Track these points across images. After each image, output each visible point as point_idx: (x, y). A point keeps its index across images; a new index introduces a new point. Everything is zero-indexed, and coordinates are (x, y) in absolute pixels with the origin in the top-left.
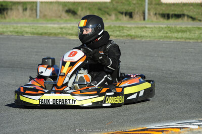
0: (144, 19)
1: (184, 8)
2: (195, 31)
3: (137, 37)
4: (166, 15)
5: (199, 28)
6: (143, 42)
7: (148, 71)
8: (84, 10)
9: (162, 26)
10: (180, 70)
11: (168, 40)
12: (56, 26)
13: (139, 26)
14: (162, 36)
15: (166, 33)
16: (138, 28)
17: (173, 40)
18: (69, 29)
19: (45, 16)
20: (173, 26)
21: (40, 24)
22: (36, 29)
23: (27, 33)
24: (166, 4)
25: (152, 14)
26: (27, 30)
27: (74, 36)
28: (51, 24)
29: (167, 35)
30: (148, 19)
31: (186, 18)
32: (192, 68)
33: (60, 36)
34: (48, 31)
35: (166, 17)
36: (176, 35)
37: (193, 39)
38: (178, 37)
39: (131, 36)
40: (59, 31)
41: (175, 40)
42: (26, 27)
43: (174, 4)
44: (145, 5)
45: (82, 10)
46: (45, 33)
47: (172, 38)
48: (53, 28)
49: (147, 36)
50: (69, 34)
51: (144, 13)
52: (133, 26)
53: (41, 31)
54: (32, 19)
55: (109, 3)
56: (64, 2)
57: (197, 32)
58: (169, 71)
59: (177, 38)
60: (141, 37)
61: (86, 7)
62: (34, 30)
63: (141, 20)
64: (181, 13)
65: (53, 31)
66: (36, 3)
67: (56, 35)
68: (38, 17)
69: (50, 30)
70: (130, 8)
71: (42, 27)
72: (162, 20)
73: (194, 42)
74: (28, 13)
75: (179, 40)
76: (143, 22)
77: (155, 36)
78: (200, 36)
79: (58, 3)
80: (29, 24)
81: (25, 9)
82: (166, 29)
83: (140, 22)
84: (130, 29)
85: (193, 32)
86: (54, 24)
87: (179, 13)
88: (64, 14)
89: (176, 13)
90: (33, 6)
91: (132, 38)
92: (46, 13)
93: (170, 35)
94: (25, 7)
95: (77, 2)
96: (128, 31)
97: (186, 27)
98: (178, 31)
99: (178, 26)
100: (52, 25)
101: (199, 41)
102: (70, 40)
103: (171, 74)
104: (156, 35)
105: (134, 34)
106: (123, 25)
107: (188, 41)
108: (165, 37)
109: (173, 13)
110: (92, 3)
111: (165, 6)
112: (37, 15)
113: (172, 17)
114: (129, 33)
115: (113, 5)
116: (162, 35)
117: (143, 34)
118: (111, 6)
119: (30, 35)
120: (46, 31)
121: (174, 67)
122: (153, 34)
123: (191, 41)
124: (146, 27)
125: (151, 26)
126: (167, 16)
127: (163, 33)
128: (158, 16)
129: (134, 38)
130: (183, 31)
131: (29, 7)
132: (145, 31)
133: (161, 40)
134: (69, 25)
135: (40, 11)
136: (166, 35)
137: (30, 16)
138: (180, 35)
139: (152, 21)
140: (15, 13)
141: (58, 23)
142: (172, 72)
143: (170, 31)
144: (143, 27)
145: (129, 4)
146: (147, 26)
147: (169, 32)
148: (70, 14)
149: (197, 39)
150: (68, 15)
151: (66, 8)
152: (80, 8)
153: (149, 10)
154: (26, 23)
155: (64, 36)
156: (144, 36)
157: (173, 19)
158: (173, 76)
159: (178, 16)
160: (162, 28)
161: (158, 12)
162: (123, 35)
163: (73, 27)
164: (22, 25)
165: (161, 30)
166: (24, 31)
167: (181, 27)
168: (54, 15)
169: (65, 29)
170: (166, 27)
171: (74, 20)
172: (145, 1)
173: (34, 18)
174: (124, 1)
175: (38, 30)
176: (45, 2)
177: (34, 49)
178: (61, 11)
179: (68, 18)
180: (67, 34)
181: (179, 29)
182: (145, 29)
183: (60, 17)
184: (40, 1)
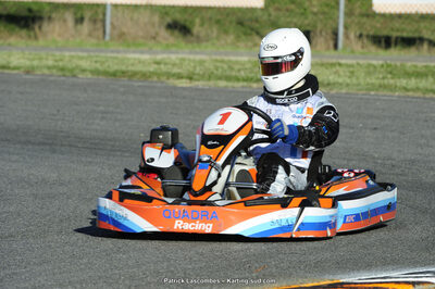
0: (336, 46)
1: (422, 25)
4: (383, 40)
6: (332, 96)
8: (206, 26)
9: (374, 62)
11: (385, 92)
12: (146, 57)
13: (325, 60)
14: (372, 84)
15: (383, 78)
16: (322, 65)
17: (397, 94)
18: (174, 65)
19: (122, 35)
20: (398, 64)
21: (112, 52)
22: (102, 63)
23: (84, 71)
24: (383, 15)
25: (352, 36)
26: (85, 64)
27: (184, 80)
28: (134, 52)
29: (386, 81)
30: (345, 47)
31: (426, 46)
33: (155, 79)
34: (131, 68)
35: (383, 43)
36: (403, 82)
38: (409, 87)
40: (152, 68)
41: (402, 93)
42: (81, 58)
43: (400, 16)
44: (338, 17)
45: (202, 25)
46: (123, 72)
47: (393, 88)
48: (140, 62)
49: (341, 84)
50: (174, 75)
51: (335, 34)
53: (114, 67)
54: (94, 41)
55: (262, 9)
56: (164, 7)
58: (390, 159)
59: (406, 89)
60: (329, 84)
61: (210, 19)
62: (98, 65)
63: (328, 49)
64: (416, 35)
65: (139, 68)
66: (104, 6)
67: (145, 76)
68: (107, 38)
69: (133, 65)
70: (306, 22)
71: (116, 58)
72: (373, 49)
74: (86, 27)
75: (411, 94)
76: (332, 52)
77: (359, 84)
79: (151, 8)
80: (87, 51)
81: (80, 20)
82: (382, 70)
83: (327, 53)
86: (142, 53)
87: (410, 35)
88: (164, 33)
89: (405, 35)
90: (96, 12)
92: (125, 30)
93: (392, 81)
94: (79, 15)
95: (191, 7)
97: (426, 67)
98: (408, 75)
99: (409, 64)
100: (137, 56)
102: (175, 88)
104: (362, 81)
107: (427, 96)
108: (380, 86)
109: (399, 34)
110: (225, 8)
111: (382, 20)
112: (104, 32)
113: (396, 44)
115: (270, 15)
116: (374, 81)
117: (332, 78)
118: (265, 17)
119: (90, 76)
120: (124, 68)
121: (400, 151)
122: (354, 80)
124: (340, 65)
125: (349, 62)
126: (385, 42)
127: (378, 78)
128: (365, 41)
130: (419, 75)
131: (87, 15)
132: (336, 73)
133: (372, 93)
134: (173, 57)
135: (112, 24)
136: (382, 82)
137: (90, 35)
138: (413, 83)
139: (353, 52)
140: (57, 28)
141: (150, 51)
142: (394, 162)
143: (391, 73)
144: (333, 65)
145: (302, 14)
146: (343, 61)
147: (389, 76)
148: (176, 33)
150: (172, 34)
151: (169, 20)
152: (197, 21)
153: (346, 28)
154: (83, 51)
155: (164, 79)
156: (334, 84)
157: (398, 47)
159: (409, 42)
160: (375, 67)
161: (365, 33)
163: (183, 60)
164: (73, 54)
165: (371, 70)
166: (77, 67)
167: (416, 66)
168: (141, 34)
169: (166, 64)
170: (382, 66)
171: (183, 44)
172: (338, 9)
173: (98, 38)
174: (293, 7)
175: (107, 64)
176: (122, 5)
177: (99, 106)
178: (157, 25)
179: (172, 40)
180: (169, 75)
181: (411, 70)
182: (338, 68)
183: (154, 38)
184: (113, 3)
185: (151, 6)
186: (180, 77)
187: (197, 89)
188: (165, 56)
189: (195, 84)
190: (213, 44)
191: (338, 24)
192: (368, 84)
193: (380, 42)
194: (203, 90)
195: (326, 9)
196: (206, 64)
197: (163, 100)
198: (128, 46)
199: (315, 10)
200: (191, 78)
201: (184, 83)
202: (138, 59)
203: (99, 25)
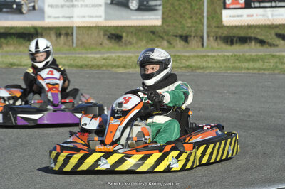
0: (203, 45)
1: (249, 31)
2: (268, 59)
3: (199, 68)
4: (229, 40)
5: (273, 56)
6: (206, 75)
7: (220, 112)
8: (129, 36)
9: (228, 54)
10: (260, 110)
11: (238, 71)
12: (98, 56)
13: (199, 54)
14: (229, 67)
15: (234, 63)
16: (198, 56)
17: (243, 72)
18: (114, 60)
19: (82, 44)
20: (241, 54)
21: (79, 54)
22: (74, 60)
24: (228, 27)
26: (64, 61)
27: (121, 69)
28: (92, 53)
29: (236, 65)
30: (208, 46)
31: (253, 43)
32: (274, 107)
33: (104, 69)
34: (90, 63)
35: (229, 43)
36: (246, 65)
37: (268, 70)
38: (249, 68)
39: (191, 67)
40: (103, 62)
41: (246, 71)
42: (62, 58)
43: (236, 27)
44: (203, 29)
45: (127, 36)
46: (86, 65)
47: (241, 68)
48: (95, 59)
49: (211, 67)
50: (115, 66)
51: (202, 38)
52: (192, 54)
53: (81, 63)
54: (68, 48)
55: (160, 26)
57: (272, 61)
58: (247, 111)
59: (248, 69)
60: (204, 68)
61: (132, 32)
62: (72, 62)
63: (198, 47)
65: (95, 62)
66: (71, 28)
67: (99, 67)
68: (74, 45)
69: (91, 61)
71: (81, 57)
72: (224, 46)
73: (269, 74)
74: (62, 39)
75: (251, 71)
77: (221, 67)
78: (277, 67)
80: (65, 54)
81: (59, 35)
82: (232, 58)
83: (199, 49)
84: (188, 58)
85: (266, 61)
86: (96, 53)
88: (106, 42)
91: (192, 70)
92: (84, 41)
93: (239, 65)
94: (58, 32)
95: (121, 27)
96: (186, 60)
97: (257, 55)
98: (248, 60)
99: (247, 54)
100: (92, 55)
101: (276, 72)
102: (117, 73)
103: (250, 116)
104: (222, 65)
105: (194, 64)
106: (179, 54)
107: (261, 72)
108: (233, 68)
111: (226, 29)
112: (73, 43)
113: (236, 43)
114: (187, 63)
115: (164, 29)
116: (229, 65)
117: (205, 64)
118: (162, 30)
120: (86, 63)
121: (251, 106)
122: (218, 64)
123: (266, 72)
124: (208, 56)
125: (213, 54)
127: (230, 63)
128: (219, 41)
129: (195, 70)
130: (254, 60)
131: (63, 32)
132: (206, 61)
134: (114, 55)
135: (77, 37)
136: (233, 65)
137: (65, 44)
138: (251, 65)
139: (212, 48)
141: (100, 52)
143: (237, 60)
144: (204, 56)
146: (209, 54)
147: (237, 61)
148: (113, 41)
149: (273, 70)
150: (111, 42)
151: (108, 33)
152: (124, 35)
153: (208, 35)
155: (109, 68)
156: (207, 67)
157: (238, 45)
158: (252, 119)
159: (244, 40)
160: (228, 56)
162: (181, 66)
163: (119, 56)
165: (226, 58)
167: (251, 55)
168: (93, 42)
169: (110, 60)
170: (232, 56)
171: (117, 47)
172: (203, 24)
173: (69, 46)
174: (177, 24)
175: (76, 61)
176: (82, 27)
178: (102, 37)
179: (111, 45)
180: (113, 66)
181: (249, 57)
182: (207, 58)
183: (101, 44)
184: (77, 25)
185: (98, 27)
186: (118, 67)
187: (129, 74)
188: (109, 55)
189: (128, 70)
190: (134, 47)
191: (203, 33)
192: (225, 67)
193: (227, 42)
194: (133, 74)
195: (194, 25)
196: (133, 59)
197: (111, 81)
198: (87, 50)
199: (189, 25)
200: (125, 67)
201: (121, 70)
202: (94, 57)
203: (70, 38)
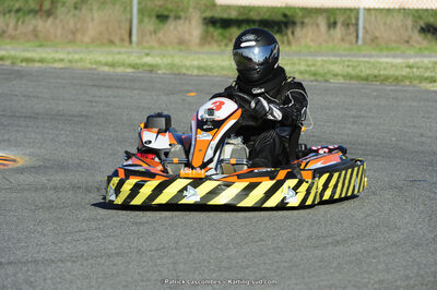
12: (399, 61)
18: (427, 68)
19: (374, 39)
21: (365, 56)
22: (354, 67)
23: (336, 75)
26: (337, 69)
28: (387, 56)
33: (408, 83)
34: (382, 73)
40: (405, 72)
42: (334, 63)
46: (375, 77)
48: (393, 66)
50: (426, 79)
53: (366, 72)
54: (347, 46)
56: (417, 10)
62: (350, 70)
65: (392, 72)
66: (356, 11)
67: (397, 80)
68: (360, 42)
69: (385, 69)
71: (369, 62)
74: (339, 31)
79: (404, 12)
80: (340, 56)
81: (332, 25)
86: (394, 57)
88: (417, 36)
90: (349, 17)
92: (377, 34)
94: (332, 20)
100: (389, 60)
102: (427, 91)
112: (357, 37)
119: (342, 81)
120: (376, 72)
131: (340, 19)
134: (426, 60)
135: (364, 28)
137: (343, 40)
140: (310, 34)
141: (403, 55)
148: (429, 36)
150: (425, 38)
151: (422, 24)
154: (334, 55)
155: (416, 82)
164: (325, 58)
166: (329, 72)
168: (394, 38)
169: (418, 68)
173: (351, 43)
175: (359, 68)
176: (375, 9)
177: (351, 110)
178: (410, 29)
179: (425, 43)
180: (422, 79)
183: (408, 42)
184: (367, 6)
185: (404, 9)
186: (432, 80)
188: (418, 60)
197: (415, 104)
198: (381, 50)
202: (391, 63)
203: (352, 29)
